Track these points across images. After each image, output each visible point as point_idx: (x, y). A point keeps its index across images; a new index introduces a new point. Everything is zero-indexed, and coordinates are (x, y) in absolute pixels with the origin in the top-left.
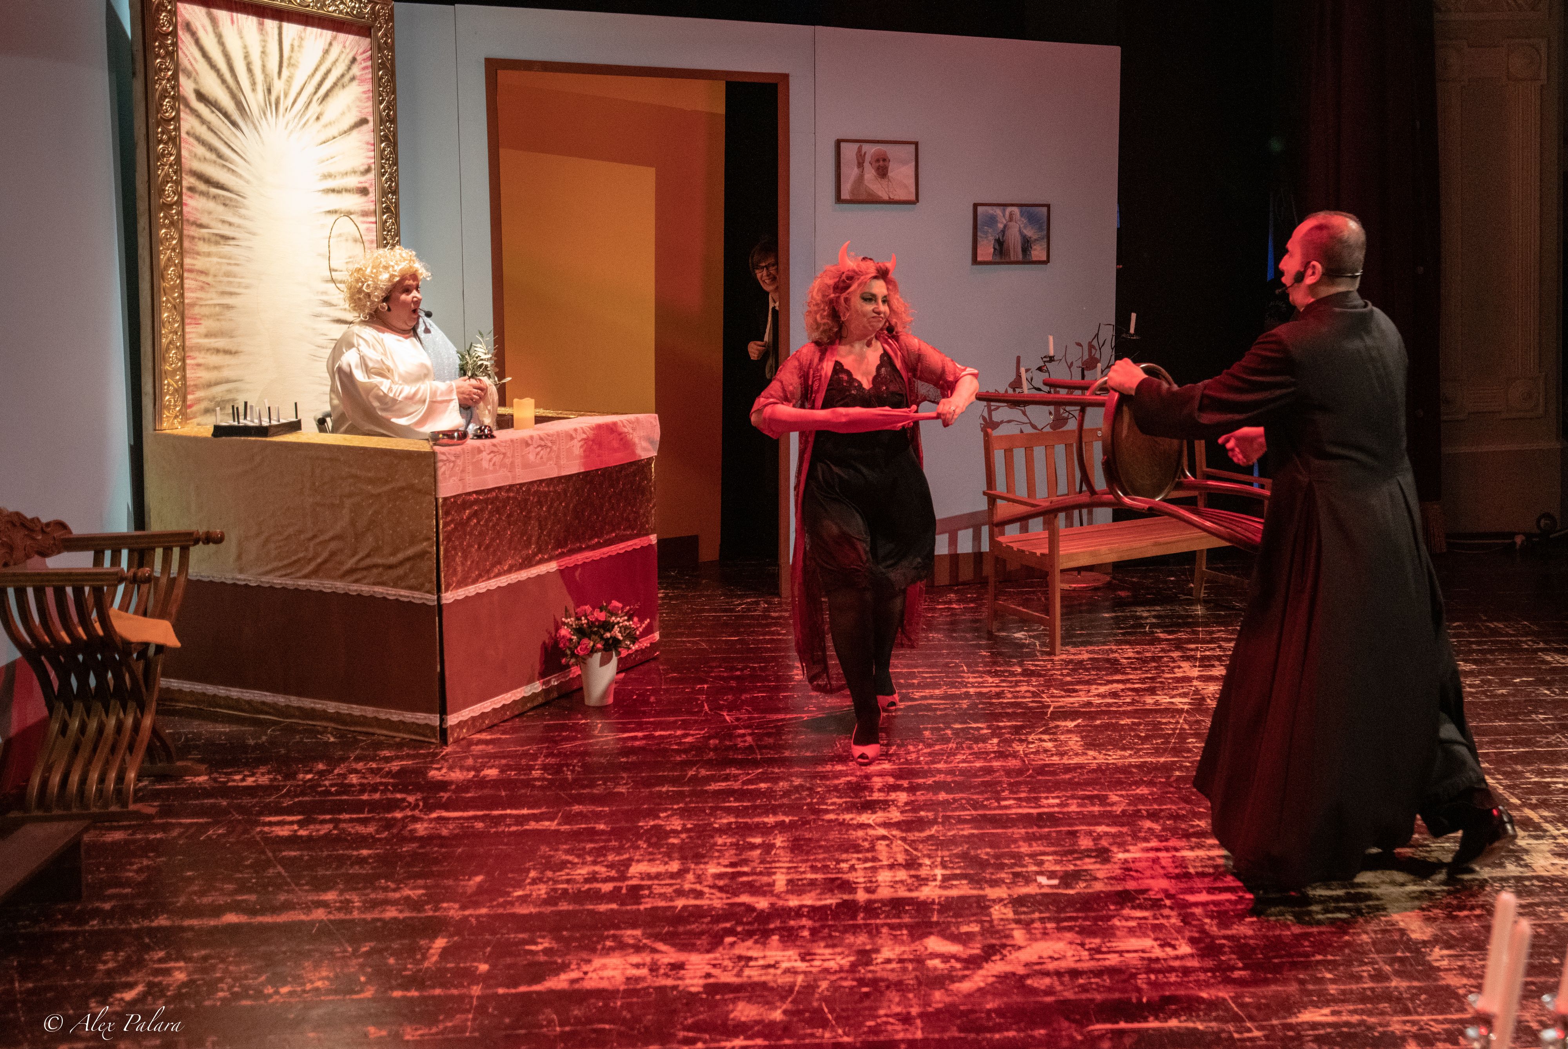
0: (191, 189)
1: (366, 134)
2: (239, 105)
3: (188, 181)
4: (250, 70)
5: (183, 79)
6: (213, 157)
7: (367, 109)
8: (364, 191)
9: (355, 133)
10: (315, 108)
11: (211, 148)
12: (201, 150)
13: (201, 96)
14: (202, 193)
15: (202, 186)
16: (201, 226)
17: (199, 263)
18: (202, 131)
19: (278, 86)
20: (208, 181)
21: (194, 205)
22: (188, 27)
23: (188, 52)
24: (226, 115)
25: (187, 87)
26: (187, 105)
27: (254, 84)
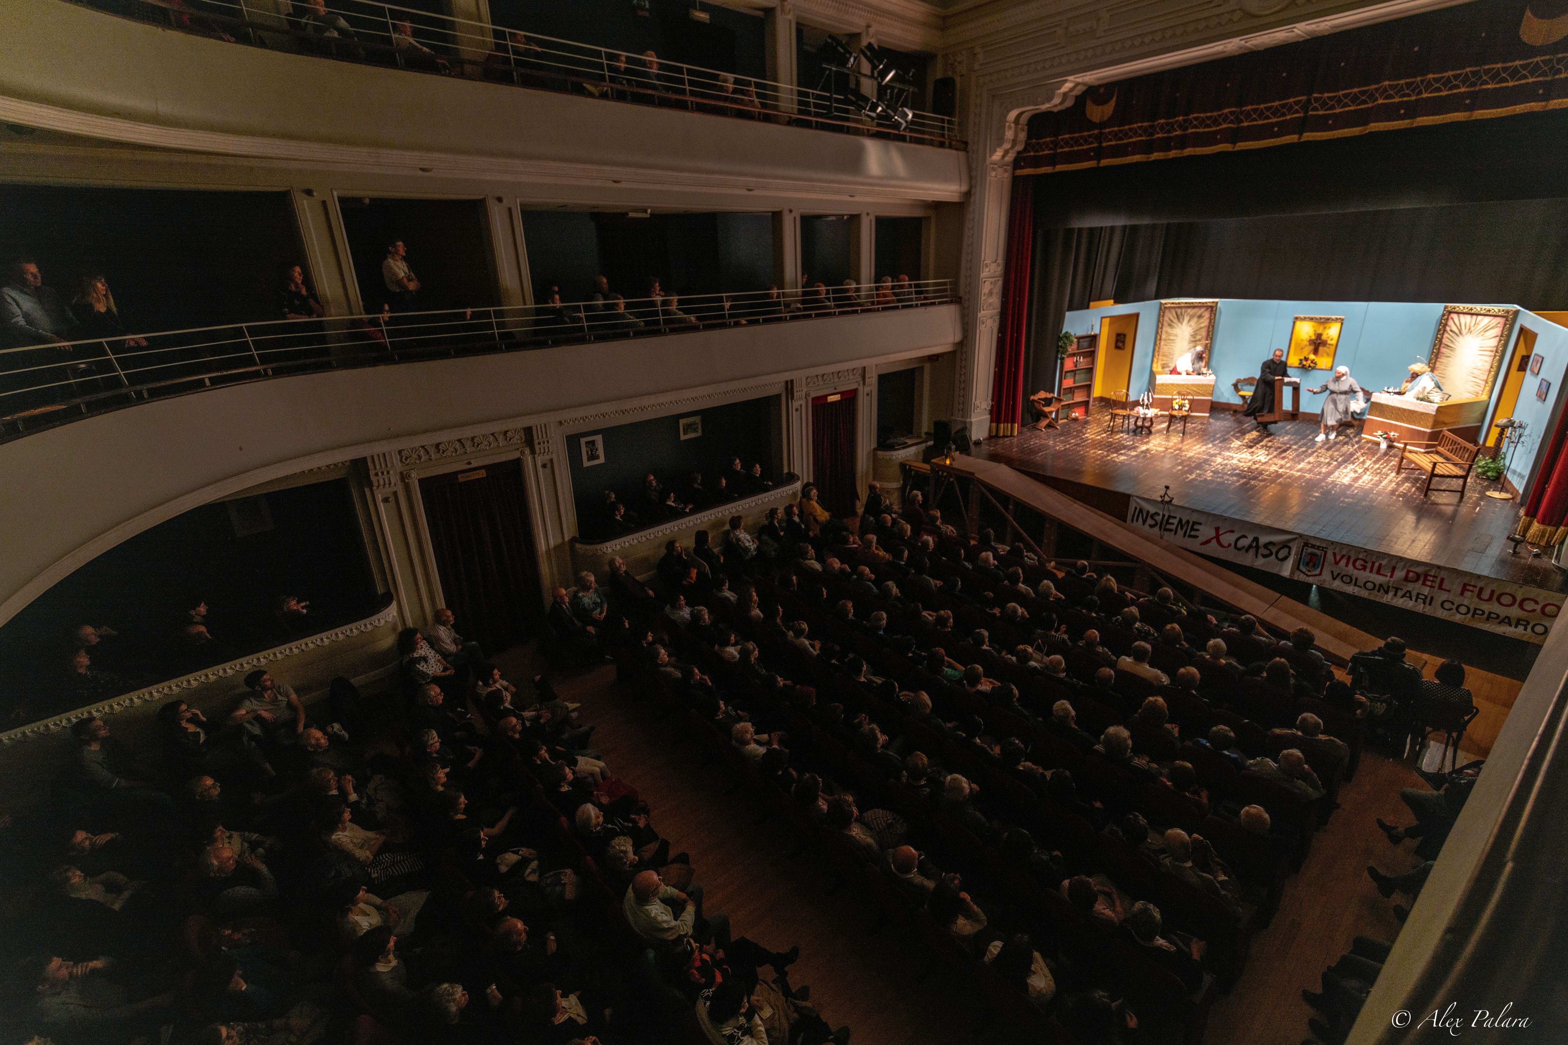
1: (1498, 339)
2: (1461, 332)
3: (1442, 345)
4: (1465, 326)
6: (1453, 342)
7: (1499, 334)
8: (1492, 351)
9: (1494, 339)
10: (1482, 333)
13: (1451, 331)
16: (1444, 354)
17: (1441, 360)
19: (1472, 329)
21: (1443, 350)
22: (1454, 320)
23: (1450, 322)
24: (1456, 334)
25: (1448, 329)
26: (1447, 332)
27: (1465, 328)
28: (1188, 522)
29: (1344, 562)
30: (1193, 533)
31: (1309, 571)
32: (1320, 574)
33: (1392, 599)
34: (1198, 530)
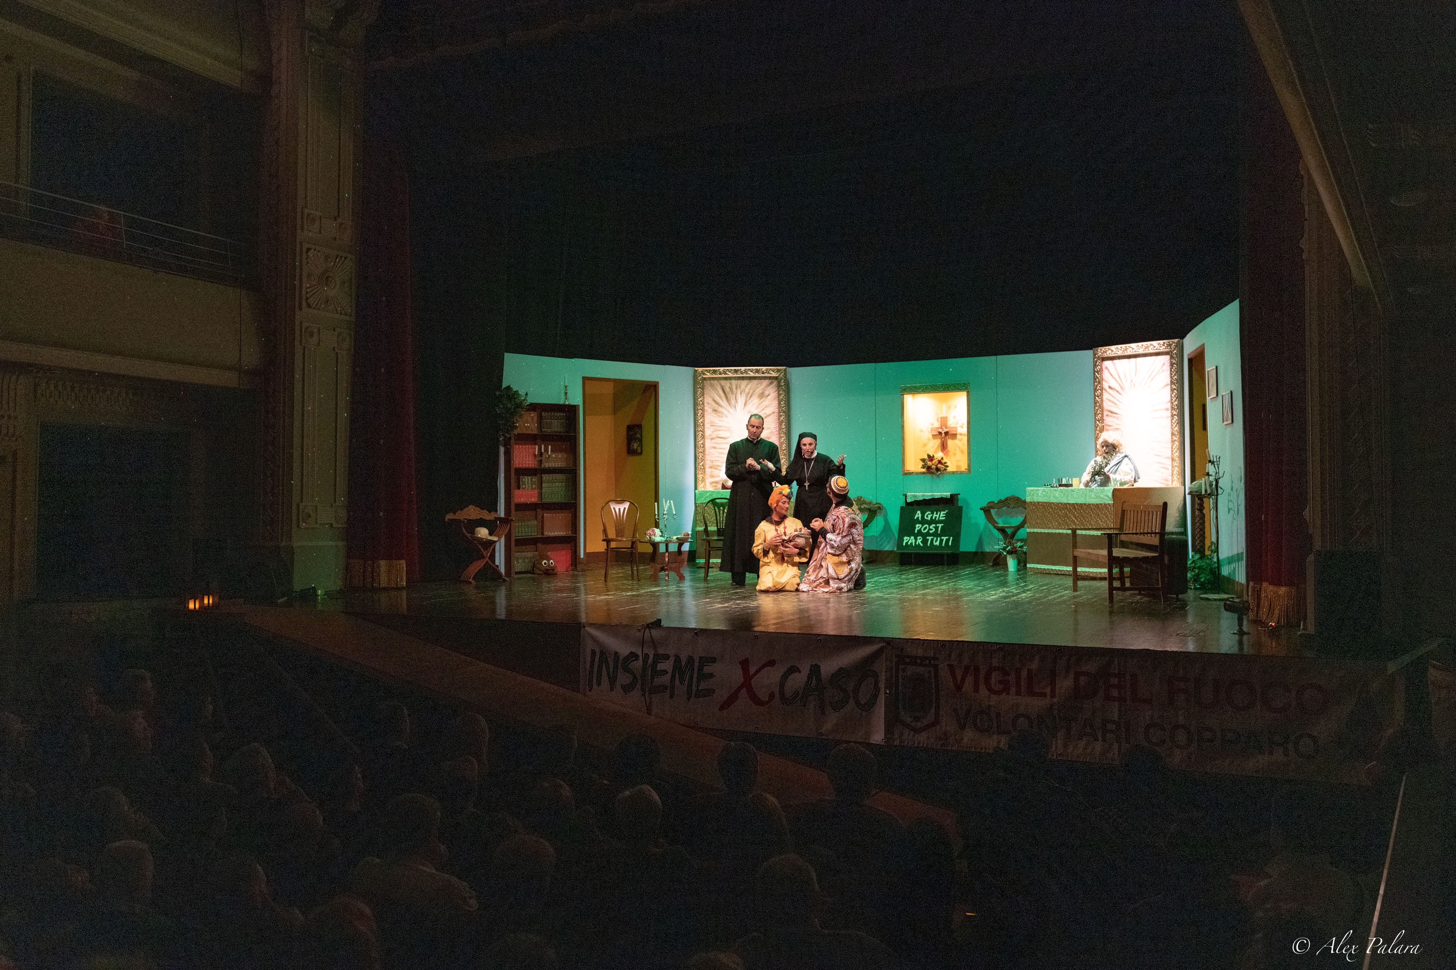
0: (1107, 415)
1: (1168, 389)
2: (1122, 388)
3: (1105, 413)
4: (1125, 377)
5: (1104, 383)
6: (1114, 405)
7: (1168, 379)
8: (1167, 409)
9: (1163, 390)
10: (1149, 383)
11: (1113, 402)
12: (1110, 403)
13: (1110, 387)
14: (1110, 416)
15: (1110, 414)
16: (1110, 426)
18: (1111, 398)
19: (1136, 381)
20: (1112, 412)
21: (1108, 420)
22: (1106, 368)
23: (1106, 375)
24: (1117, 392)
25: (1105, 385)
26: (1106, 391)
27: (1126, 381)
28: (690, 659)
29: (969, 680)
30: (703, 685)
31: (917, 719)
32: (936, 722)
33: (1065, 746)
34: (711, 676)
